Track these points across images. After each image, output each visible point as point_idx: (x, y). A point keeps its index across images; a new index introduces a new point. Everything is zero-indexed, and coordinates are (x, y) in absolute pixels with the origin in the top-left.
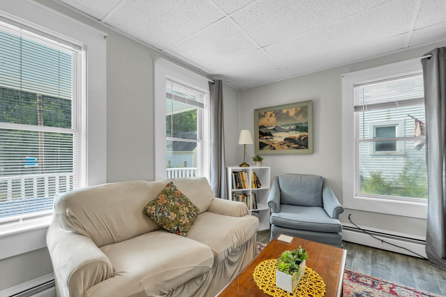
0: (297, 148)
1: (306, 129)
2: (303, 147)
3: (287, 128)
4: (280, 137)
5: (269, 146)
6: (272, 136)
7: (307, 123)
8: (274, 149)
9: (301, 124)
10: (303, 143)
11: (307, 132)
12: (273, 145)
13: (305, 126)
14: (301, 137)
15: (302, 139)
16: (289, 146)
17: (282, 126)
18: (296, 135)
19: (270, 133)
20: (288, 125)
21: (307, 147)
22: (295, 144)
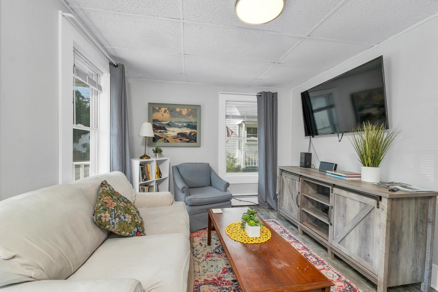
0: (187, 142)
1: (195, 127)
2: (193, 141)
3: (180, 124)
4: (173, 131)
5: (163, 139)
6: (166, 130)
7: (196, 122)
8: (168, 141)
9: (192, 122)
10: (192, 138)
11: (196, 129)
12: (167, 138)
13: (195, 124)
14: (191, 133)
15: (192, 134)
16: (181, 140)
17: (176, 122)
18: (188, 131)
19: (164, 127)
20: (181, 122)
21: (195, 141)
22: (187, 138)
